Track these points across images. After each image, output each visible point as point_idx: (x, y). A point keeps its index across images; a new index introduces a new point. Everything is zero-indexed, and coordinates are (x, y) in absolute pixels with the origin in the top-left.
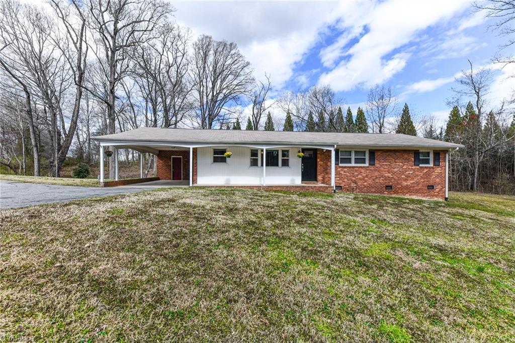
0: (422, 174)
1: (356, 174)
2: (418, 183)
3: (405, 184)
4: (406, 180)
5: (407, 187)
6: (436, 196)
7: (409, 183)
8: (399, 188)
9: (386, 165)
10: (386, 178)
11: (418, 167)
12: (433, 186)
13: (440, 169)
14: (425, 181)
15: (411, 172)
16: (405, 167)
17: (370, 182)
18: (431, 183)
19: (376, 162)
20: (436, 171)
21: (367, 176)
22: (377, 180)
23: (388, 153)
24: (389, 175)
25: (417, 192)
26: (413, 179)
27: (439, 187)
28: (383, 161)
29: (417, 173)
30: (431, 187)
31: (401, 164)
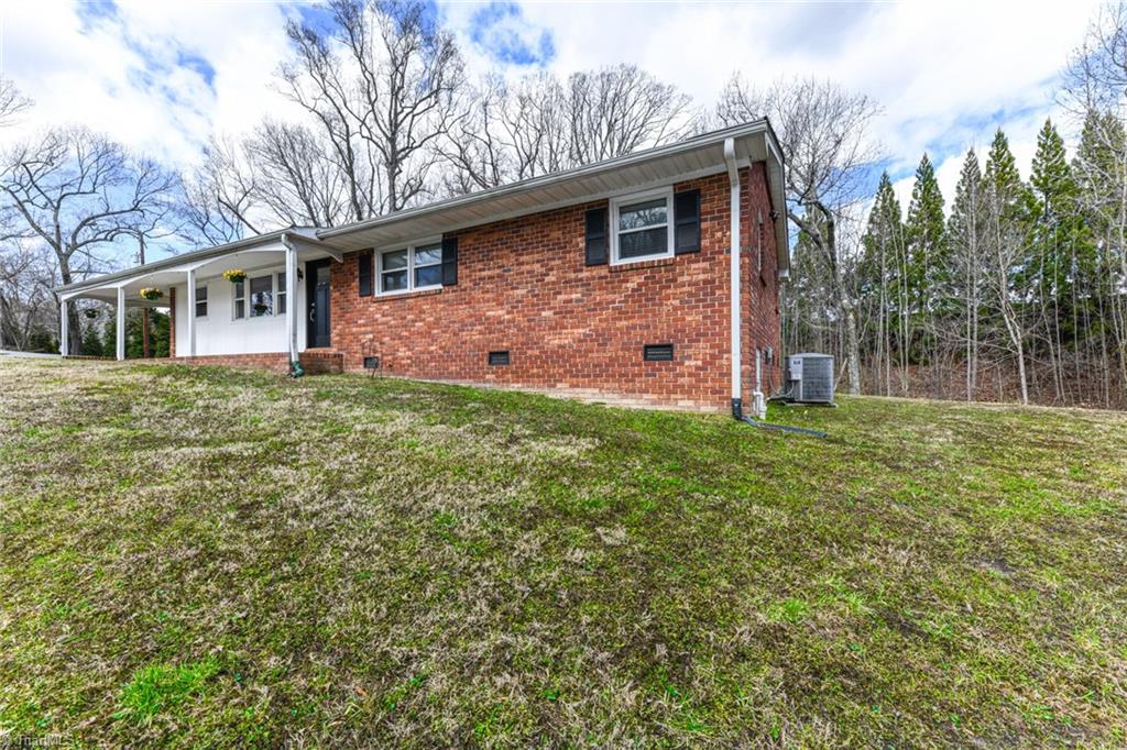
0: (618, 298)
1: (410, 317)
2: (602, 338)
3: (553, 341)
4: (556, 327)
5: (559, 355)
6: (688, 392)
7: (568, 337)
8: (533, 360)
9: (491, 278)
10: (490, 325)
11: (603, 271)
12: (669, 347)
13: (706, 265)
14: (634, 327)
15: (574, 296)
16: (551, 278)
17: (445, 339)
18: (660, 334)
19: (462, 271)
20: (686, 278)
21: (437, 321)
22: (464, 335)
23: (496, 236)
24: (500, 312)
25: (599, 374)
26: (582, 322)
27: (703, 348)
28: (480, 266)
29: (598, 296)
30: (660, 352)
31: (537, 267)
